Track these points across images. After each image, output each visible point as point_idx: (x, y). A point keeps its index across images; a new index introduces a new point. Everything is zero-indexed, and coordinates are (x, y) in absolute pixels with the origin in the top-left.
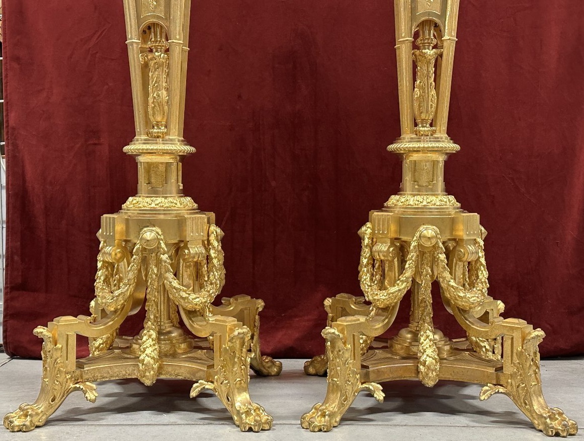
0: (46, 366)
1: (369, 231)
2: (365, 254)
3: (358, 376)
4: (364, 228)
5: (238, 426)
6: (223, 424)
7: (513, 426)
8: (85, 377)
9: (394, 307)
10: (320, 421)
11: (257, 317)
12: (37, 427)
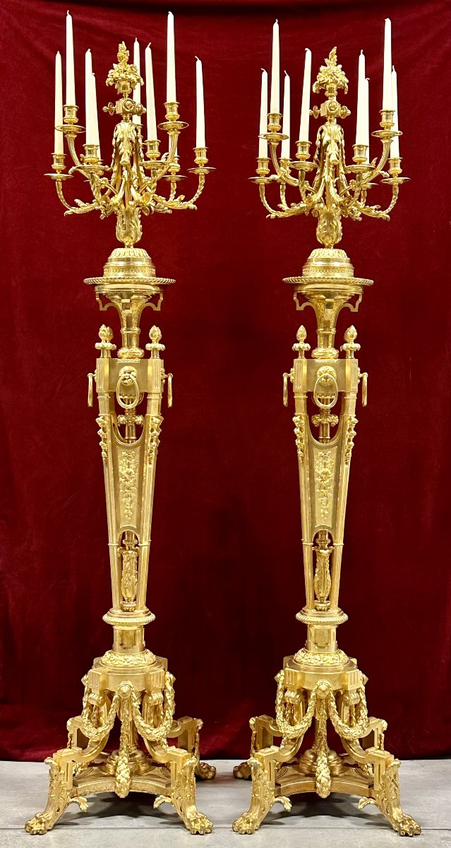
0: (52, 785)
1: (282, 678)
2: (280, 695)
3: (273, 793)
4: (278, 675)
5: (189, 830)
6: (178, 828)
7: (380, 827)
8: (79, 793)
9: (300, 738)
10: (246, 827)
11: (197, 734)
12: (49, 830)
